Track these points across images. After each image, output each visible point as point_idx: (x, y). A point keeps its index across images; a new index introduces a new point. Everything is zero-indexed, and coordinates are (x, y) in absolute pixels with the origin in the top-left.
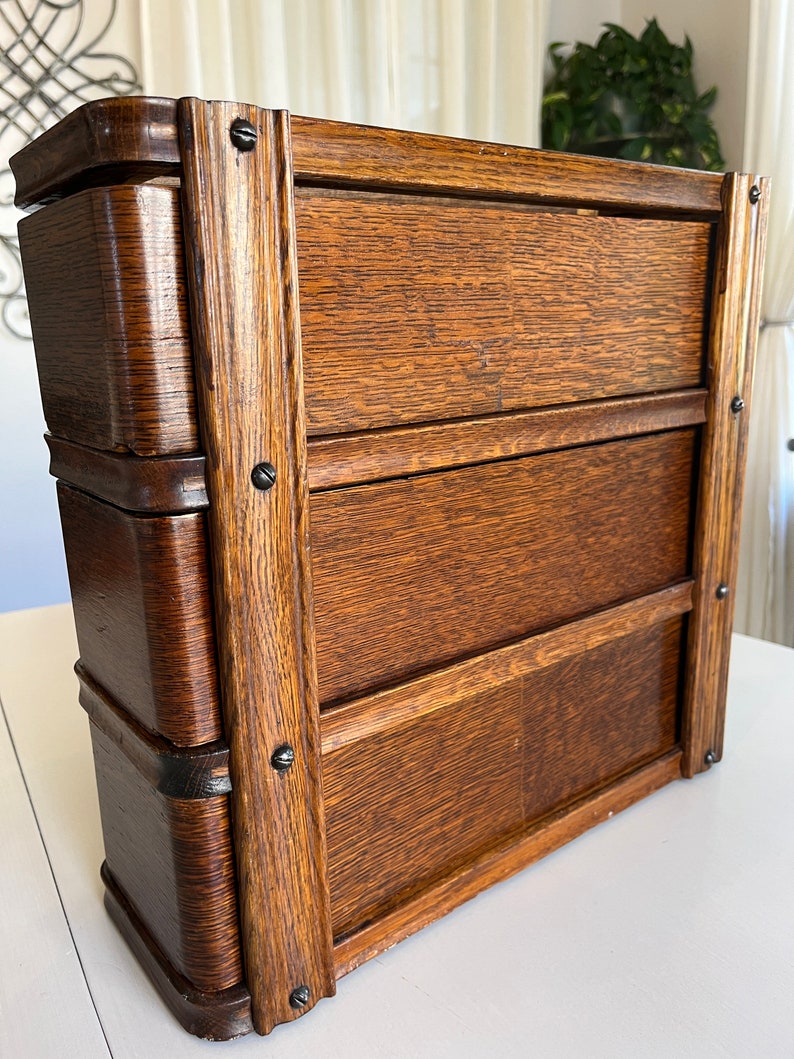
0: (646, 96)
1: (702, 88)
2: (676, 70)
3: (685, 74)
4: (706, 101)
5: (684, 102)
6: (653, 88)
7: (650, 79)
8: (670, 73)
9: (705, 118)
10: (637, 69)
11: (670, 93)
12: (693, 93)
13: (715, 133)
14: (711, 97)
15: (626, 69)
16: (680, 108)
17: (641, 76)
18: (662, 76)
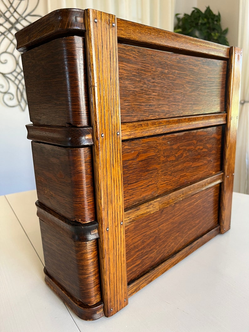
0: (206, 30)
1: (223, 28)
2: (215, 23)
3: (218, 24)
4: (225, 32)
5: (218, 33)
6: (209, 28)
7: (207, 25)
8: (213, 23)
9: (224, 37)
10: (204, 22)
11: (214, 29)
12: (221, 29)
13: (228, 42)
14: (226, 31)
15: (200, 21)
16: (217, 34)
17: (205, 24)
18: (211, 25)
